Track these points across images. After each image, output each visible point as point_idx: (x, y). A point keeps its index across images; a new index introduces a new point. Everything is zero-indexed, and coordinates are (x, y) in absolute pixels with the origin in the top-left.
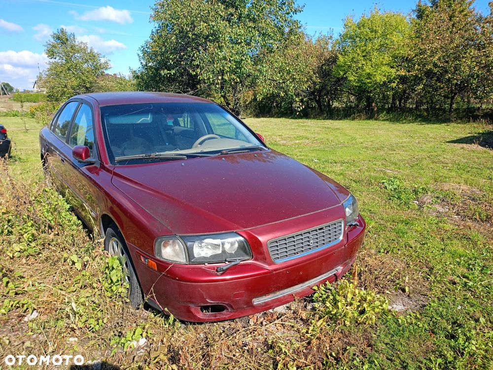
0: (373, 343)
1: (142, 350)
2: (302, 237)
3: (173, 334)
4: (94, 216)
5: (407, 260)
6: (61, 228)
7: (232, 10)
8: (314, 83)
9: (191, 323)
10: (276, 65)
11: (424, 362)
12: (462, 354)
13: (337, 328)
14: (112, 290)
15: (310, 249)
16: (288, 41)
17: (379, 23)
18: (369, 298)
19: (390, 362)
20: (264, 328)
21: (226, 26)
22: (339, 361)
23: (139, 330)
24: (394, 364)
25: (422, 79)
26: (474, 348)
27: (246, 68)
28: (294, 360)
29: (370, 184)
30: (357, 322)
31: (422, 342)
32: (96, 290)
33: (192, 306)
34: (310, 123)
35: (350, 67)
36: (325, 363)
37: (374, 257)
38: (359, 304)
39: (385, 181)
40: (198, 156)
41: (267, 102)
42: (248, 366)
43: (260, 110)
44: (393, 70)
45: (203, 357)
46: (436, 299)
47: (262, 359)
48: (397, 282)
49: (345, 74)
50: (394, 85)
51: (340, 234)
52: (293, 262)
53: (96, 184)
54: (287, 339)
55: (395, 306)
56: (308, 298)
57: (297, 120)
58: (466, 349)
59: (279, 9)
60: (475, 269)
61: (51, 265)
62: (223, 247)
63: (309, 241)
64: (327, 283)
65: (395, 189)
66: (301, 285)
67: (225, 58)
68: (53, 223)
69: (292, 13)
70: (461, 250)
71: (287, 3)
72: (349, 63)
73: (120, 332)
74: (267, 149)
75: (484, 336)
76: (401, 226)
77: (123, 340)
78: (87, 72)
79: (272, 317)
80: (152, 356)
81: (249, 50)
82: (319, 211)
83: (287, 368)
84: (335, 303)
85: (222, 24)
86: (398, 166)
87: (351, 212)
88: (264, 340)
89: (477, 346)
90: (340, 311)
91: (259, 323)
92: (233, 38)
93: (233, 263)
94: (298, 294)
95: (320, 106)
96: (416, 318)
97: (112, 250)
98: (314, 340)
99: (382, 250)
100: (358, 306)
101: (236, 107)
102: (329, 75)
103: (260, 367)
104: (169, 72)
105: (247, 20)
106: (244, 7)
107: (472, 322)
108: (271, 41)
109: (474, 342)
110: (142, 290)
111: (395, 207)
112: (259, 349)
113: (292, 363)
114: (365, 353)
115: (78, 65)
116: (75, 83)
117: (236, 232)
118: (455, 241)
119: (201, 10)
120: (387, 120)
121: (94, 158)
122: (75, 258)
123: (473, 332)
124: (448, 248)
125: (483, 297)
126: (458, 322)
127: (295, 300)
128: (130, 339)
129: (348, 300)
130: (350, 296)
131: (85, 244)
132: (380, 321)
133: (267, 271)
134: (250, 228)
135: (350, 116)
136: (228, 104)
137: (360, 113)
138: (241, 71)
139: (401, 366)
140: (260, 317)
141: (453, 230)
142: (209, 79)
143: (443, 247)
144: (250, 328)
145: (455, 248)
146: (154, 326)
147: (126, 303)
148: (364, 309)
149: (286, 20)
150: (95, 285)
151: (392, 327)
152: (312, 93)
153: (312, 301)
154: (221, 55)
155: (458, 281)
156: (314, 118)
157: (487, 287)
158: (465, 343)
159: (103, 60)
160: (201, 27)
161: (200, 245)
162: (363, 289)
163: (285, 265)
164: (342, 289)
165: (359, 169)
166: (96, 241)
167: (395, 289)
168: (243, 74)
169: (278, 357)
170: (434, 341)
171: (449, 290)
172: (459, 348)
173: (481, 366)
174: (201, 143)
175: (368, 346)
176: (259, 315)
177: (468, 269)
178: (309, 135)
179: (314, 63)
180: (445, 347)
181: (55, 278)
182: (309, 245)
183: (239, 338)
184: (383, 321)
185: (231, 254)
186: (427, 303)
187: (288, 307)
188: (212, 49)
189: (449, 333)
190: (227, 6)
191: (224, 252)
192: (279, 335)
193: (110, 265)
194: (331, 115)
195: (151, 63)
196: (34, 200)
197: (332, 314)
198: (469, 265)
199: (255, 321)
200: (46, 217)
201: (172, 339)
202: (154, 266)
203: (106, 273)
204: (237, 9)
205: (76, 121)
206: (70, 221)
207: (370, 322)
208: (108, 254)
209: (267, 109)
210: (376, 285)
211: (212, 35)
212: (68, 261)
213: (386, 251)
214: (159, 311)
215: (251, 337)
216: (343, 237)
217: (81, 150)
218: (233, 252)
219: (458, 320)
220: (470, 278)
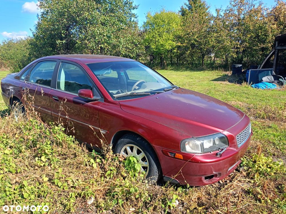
1: (180, 207)
17: (165, 17)
25: (190, 48)
35: (151, 40)
44: (174, 43)
49: (149, 44)
50: (175, 51)
63: (245, 134)
72: (151, 39)
93: (224, 150)
100: (267, 165)
104: (61, 41)
112: (243, 195)
117: (220, 133)
120: (172, 70)
121: (97, 97)
133: (236, 152)
134: (226, 130)
137: (157, 66)
192: (242, 186)
202: (181, 157)
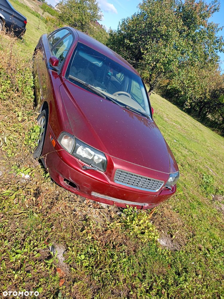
0: (137, 251)
1: (24, 180)
2: (136, 178)
3: (44, 183)
4: (42, 99)
5: (185, 223)
6: (23, 94)
7: (186, 28)
8: (205, 97)
9: (55, 183)
10: (190, 75)
11: (155, 277)
12: (177, 285)
13: (124, 232)
14: (28, 142)
15: (137, 186)
16: (206, 65)
18: (151, 228)
19: (139, 265)
20: (89, 209)
21: (177, 35)
22: (114, 248)
23: (29, 170)
24: (140, 267)
26: (185, 287)
27: (172, 66)
28: (93, 233)
29: (196, 171)
30: (136, 236)
31: (161, 267)
32: (21, 137)
33: (61, 175)
34: (188, 118)
36: (107, 244)
37: (169, 210)
38: (144, 228)
39: (205, 175)
40: (112, 101)
41: (173, 92)
42: (69, 222)
43: (166, 93)
45: (51, 203)
46: (184, 251)
47: (78, 223)
48: (172, 230)
51: (158, 188)
52: (124, 187)
53: (51, 82)
54: (97, 221)
55: (161, 241)
56: (121, 208)
57: (182, 112)
58: (181, 284)
59: (213, 44)
60: (217, 250)
61: (7, 110)
62: (93, 157)
63: (139, 182)
64: (135, 208)
65: (207, 182)
66: (121, 200)
67: (164, 54)
68: (20, 89)
69: (218, 50)
70: (217, 236)
71: (219, 43)
73: (19, 165)
74: (151, 120)
75: (195, 284)
76: (195, 203)
77: (18, 170)
78: (88, 15)
79: (97, 206)
80: (27, 186)
81: (180, 57)
82: (155, 170)
83: (87, 235)
84: (132, 220)
85: (175, 33)
86: (218, 171)
87: (172, 180)
88: (85, 214)
89: (188, 287)
90: (132, 225)
91: (89, 204)
92: (176, 44)
93: (93, 168)
94: (117, 203)
95: (200, 112)
96: (168, 253)
97: (40, 122)
98: (109, 231)
99: (176, 210)
100: (143, 229)
101: (153, 85)
102: (217, 98)
103: (75, 225)
104: (129, 42)
105: (191, 39)
106: (194, 30)
107: (194, 274)
108: (196, 59)
109: (187, 284)
110: (42, 152)
111: (200, 192)
112: (80, 217)
113: (91, 234)
114: (130, 253)
115: (85, 8)
116: (78, 18)
117: (104, 154)
118: (217, 229)
119: (169, 17)
121: (59, 68)
122: (20, 114)
123: (191, 279)
124: (211, 230)
125: (210, 266)
126: (187, 269)
127: (113, 205)
128: (22, 171)
129: (140, 223)
130: (142, 221)
131: (30, 110)
132: (148, 243)
133: (108, 183)
134: (113, 157)
135: (213, 127)
136: (150, 80)
137: (219, 129)
138: (168, 66)
139: (142, 271)
140: (91, 202)
141: (221, 223)
142: (148, 60)
143: (209, 228)
144: (82, 204)
145: (215, 233)
146: (38, 173)
147: (31, 152)
148: (145, 232)
149: (212, 52)
150: (21, 134)
151: (152, 250)
152: (201, 102)
153: (122, 211)
154: (164, 50)
155: (203, 250)
156: (192, 116)
157: (215, 262)
158: (182, 281)
159: (99, 14)
160: (163, 28)
161: (83, 149)
162: (152, 222)
163: (119, 186)
164: (141, 215)
165: (196, 159)
166: (35, 112)
167: (168, 233)
168: (168, 68)
169: (86, 227)
170: (168, 270)
171: (195, 251)
172: (178, 281)
173: (182, 297)
174: (119, 94)
175: (134, 251)
176: (92, 201)
177: (213, 247)
178: (183, 124)
179: (213, 86)
180: (171, 277)
181: (5, 117)
182: (138, 184)
183: (73, 206)
184: (150, 244)
185: (95, 163)
186: (179, 250)
187: (108, 206)
188: (161, 44)
189: (178, 271)
190: (185, 24)
191: (92, 160)
192: (94, 216)
193: (34, 129)
194: (203, 120)
195: (123, 32)
196: (18, 70)
197: (127, 224)
198: (215, 246)
199: (87, 202)
200: (18, 84)
201: (42, 185)
202: (54, 144)
203: (30, 131)
204: (189, 29)
205: (64, 40)
206: (29, 93)
207: (143, 241)
208: (37, 123)
209: (170, 96)
210: (160, 224)
211: (166, 36)
212: (16, 113)
213: (177, 211)
214: (44, 167)
215: (80, 209)
216: (158, 191)
217: (55, 60)
218: (97, 163)
219: (188, 268)
220: (210, 252)
